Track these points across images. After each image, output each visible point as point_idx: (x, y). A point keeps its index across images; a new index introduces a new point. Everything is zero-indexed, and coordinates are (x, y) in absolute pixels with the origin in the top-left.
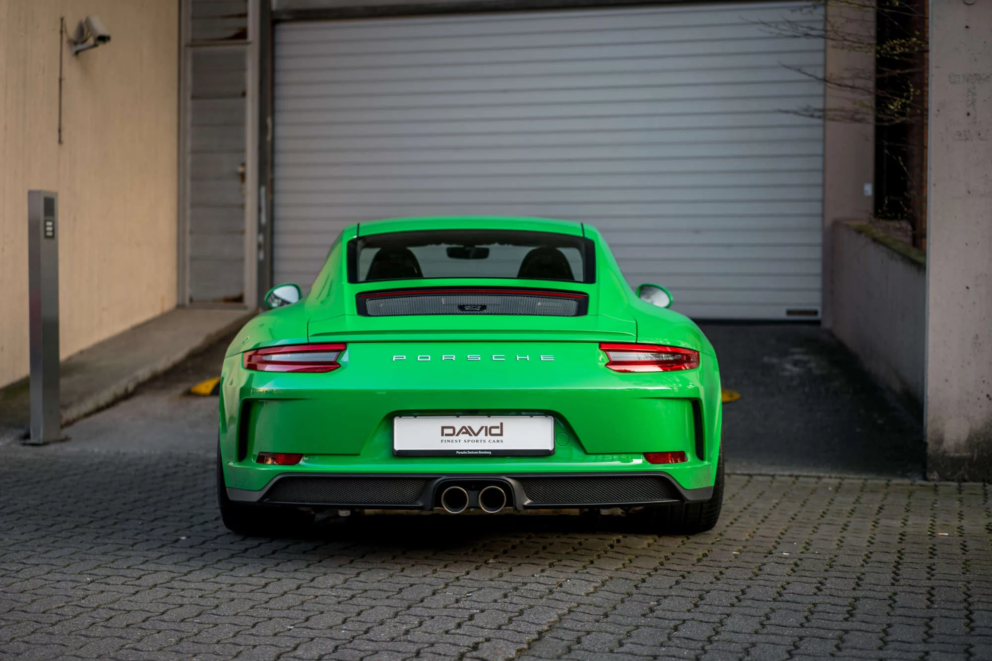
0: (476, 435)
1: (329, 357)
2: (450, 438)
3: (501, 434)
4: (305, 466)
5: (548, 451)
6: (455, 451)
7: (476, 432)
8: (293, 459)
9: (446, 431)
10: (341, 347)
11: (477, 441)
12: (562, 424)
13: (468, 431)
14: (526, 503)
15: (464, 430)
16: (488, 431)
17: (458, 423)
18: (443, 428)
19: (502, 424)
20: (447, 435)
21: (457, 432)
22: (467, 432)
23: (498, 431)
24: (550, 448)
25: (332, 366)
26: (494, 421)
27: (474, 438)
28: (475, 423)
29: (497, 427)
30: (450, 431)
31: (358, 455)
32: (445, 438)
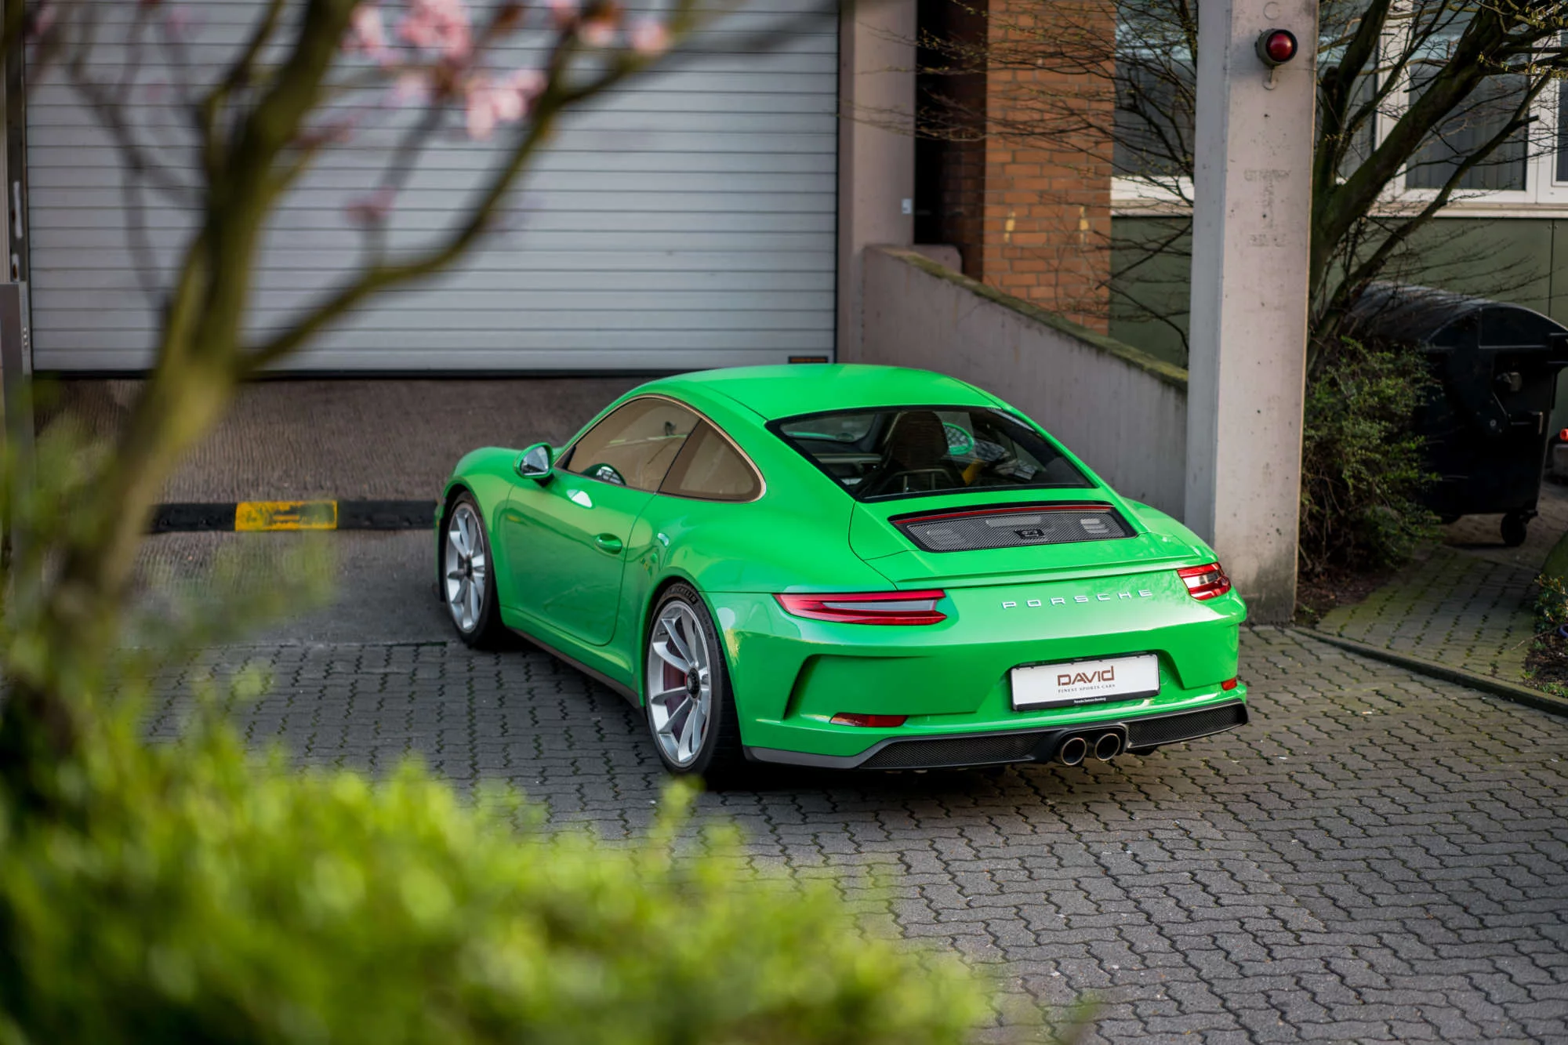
0: (1090, 681)
1: (927, 605)
2: (1066, 687)
3: (1112, 679)
4: (909, 730)
5: (1154, 691)
6: (1073, 701)
7: (1090, 678)
8: (897, 720)
9: (1063, 680)
10: (938, 594)
11: (1092, 688)
12: (1165, 661)
13: (1082, 678)
14: (1129, 747)
15: (1079, 678)
16: (1101, 676)
17: (1073, 670)
18: (1059, 677)
19: (1112, 667)
20: (1064, 684)
21: (1072, 679)
22: (1082, 680)
23: (1108, 675)
24: (1156, 688)
25: (932, 618)
26: (1105, 665)
27: (1088, 685)
28: (1089, 668)
29: (1109, 672)
30: (1065, 680)
31: (974, 712)
32: (1062, 687)
